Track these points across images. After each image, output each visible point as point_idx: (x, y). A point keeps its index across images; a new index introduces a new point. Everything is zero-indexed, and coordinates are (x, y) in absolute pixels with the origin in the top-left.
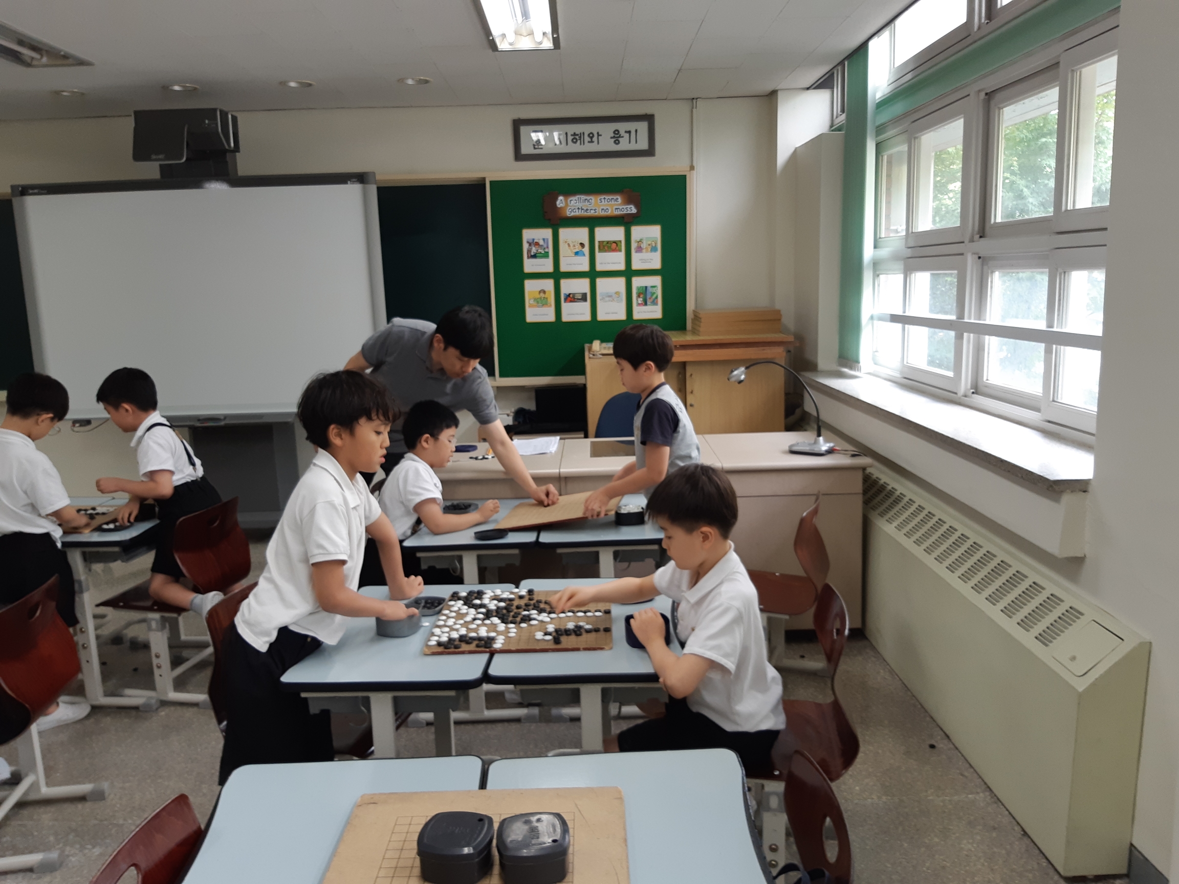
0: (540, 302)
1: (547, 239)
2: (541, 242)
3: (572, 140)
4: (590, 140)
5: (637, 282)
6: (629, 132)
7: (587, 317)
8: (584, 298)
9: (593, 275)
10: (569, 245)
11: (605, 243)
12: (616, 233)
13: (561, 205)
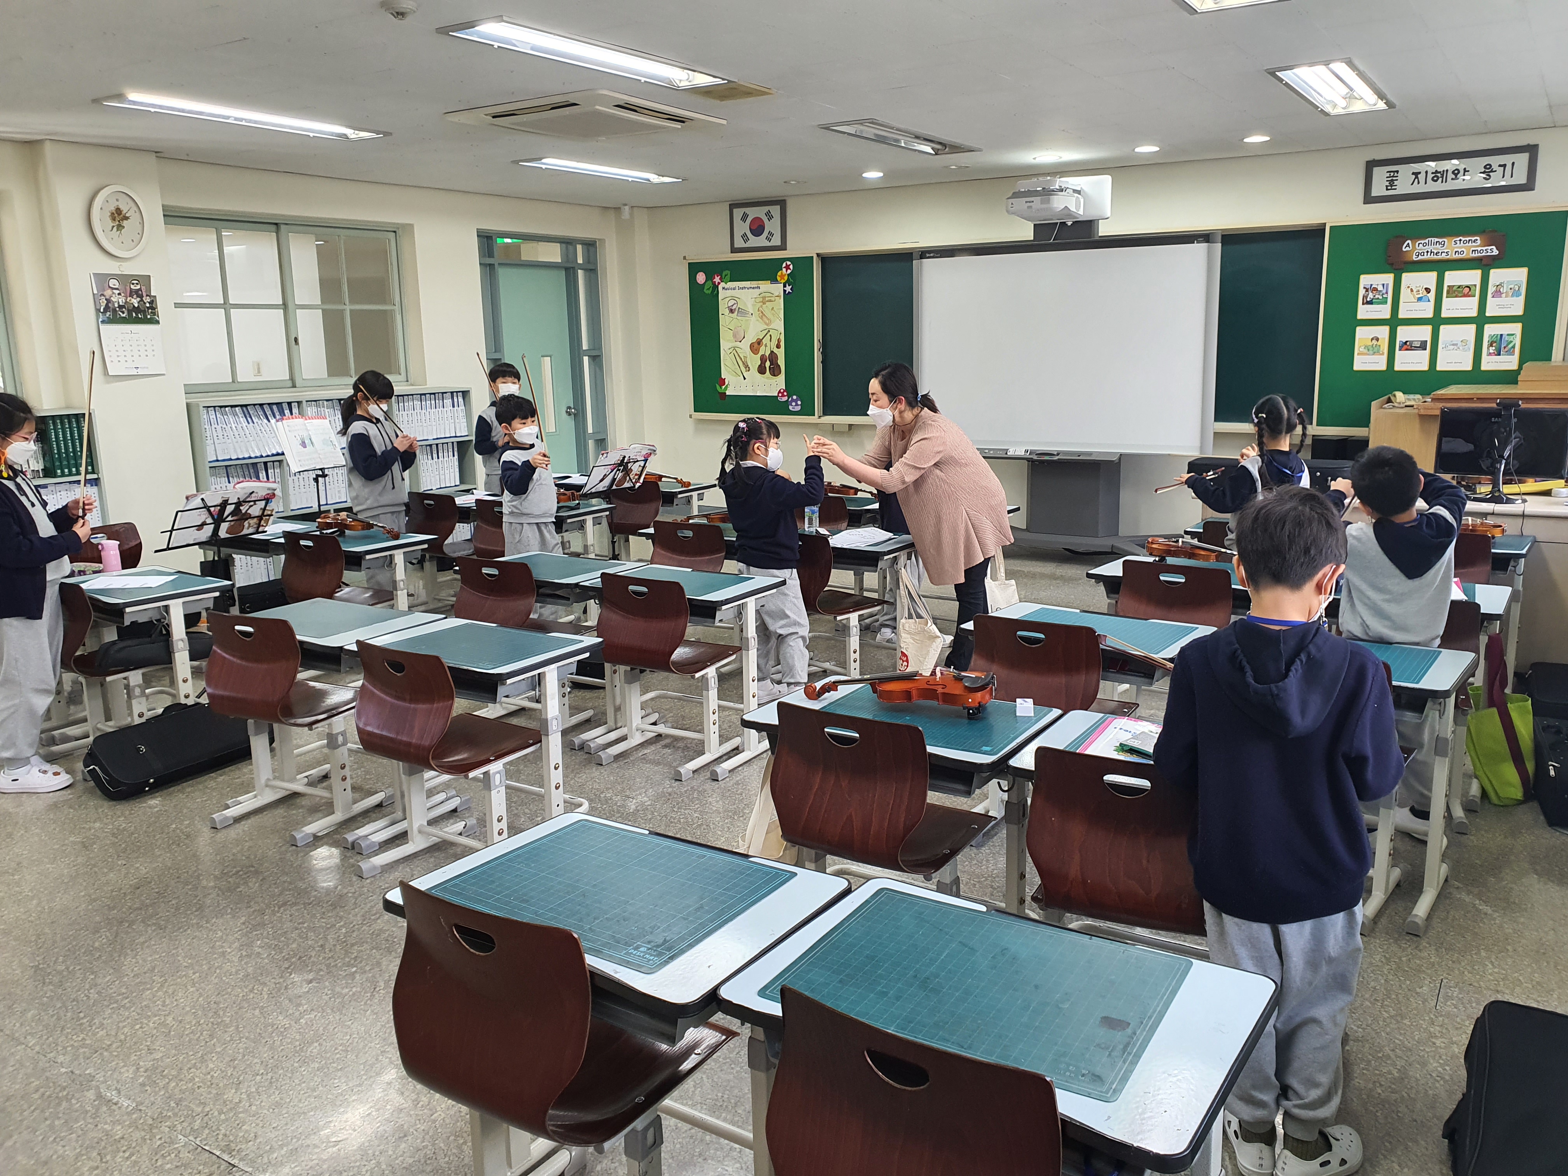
0: (1371, 349)
1: (1388, 285)
2: (1380, 288)
3: (1433, 179)
4: (1454, 177)
5: (1490, 330)
6: (1504, 166)
7: (1425, 367)
8: (1423, 346)
9: (1437, 321)
10: (1412, 290)
11: (1455, 288)
12: (1473, 277)
13: (1407, 249)
